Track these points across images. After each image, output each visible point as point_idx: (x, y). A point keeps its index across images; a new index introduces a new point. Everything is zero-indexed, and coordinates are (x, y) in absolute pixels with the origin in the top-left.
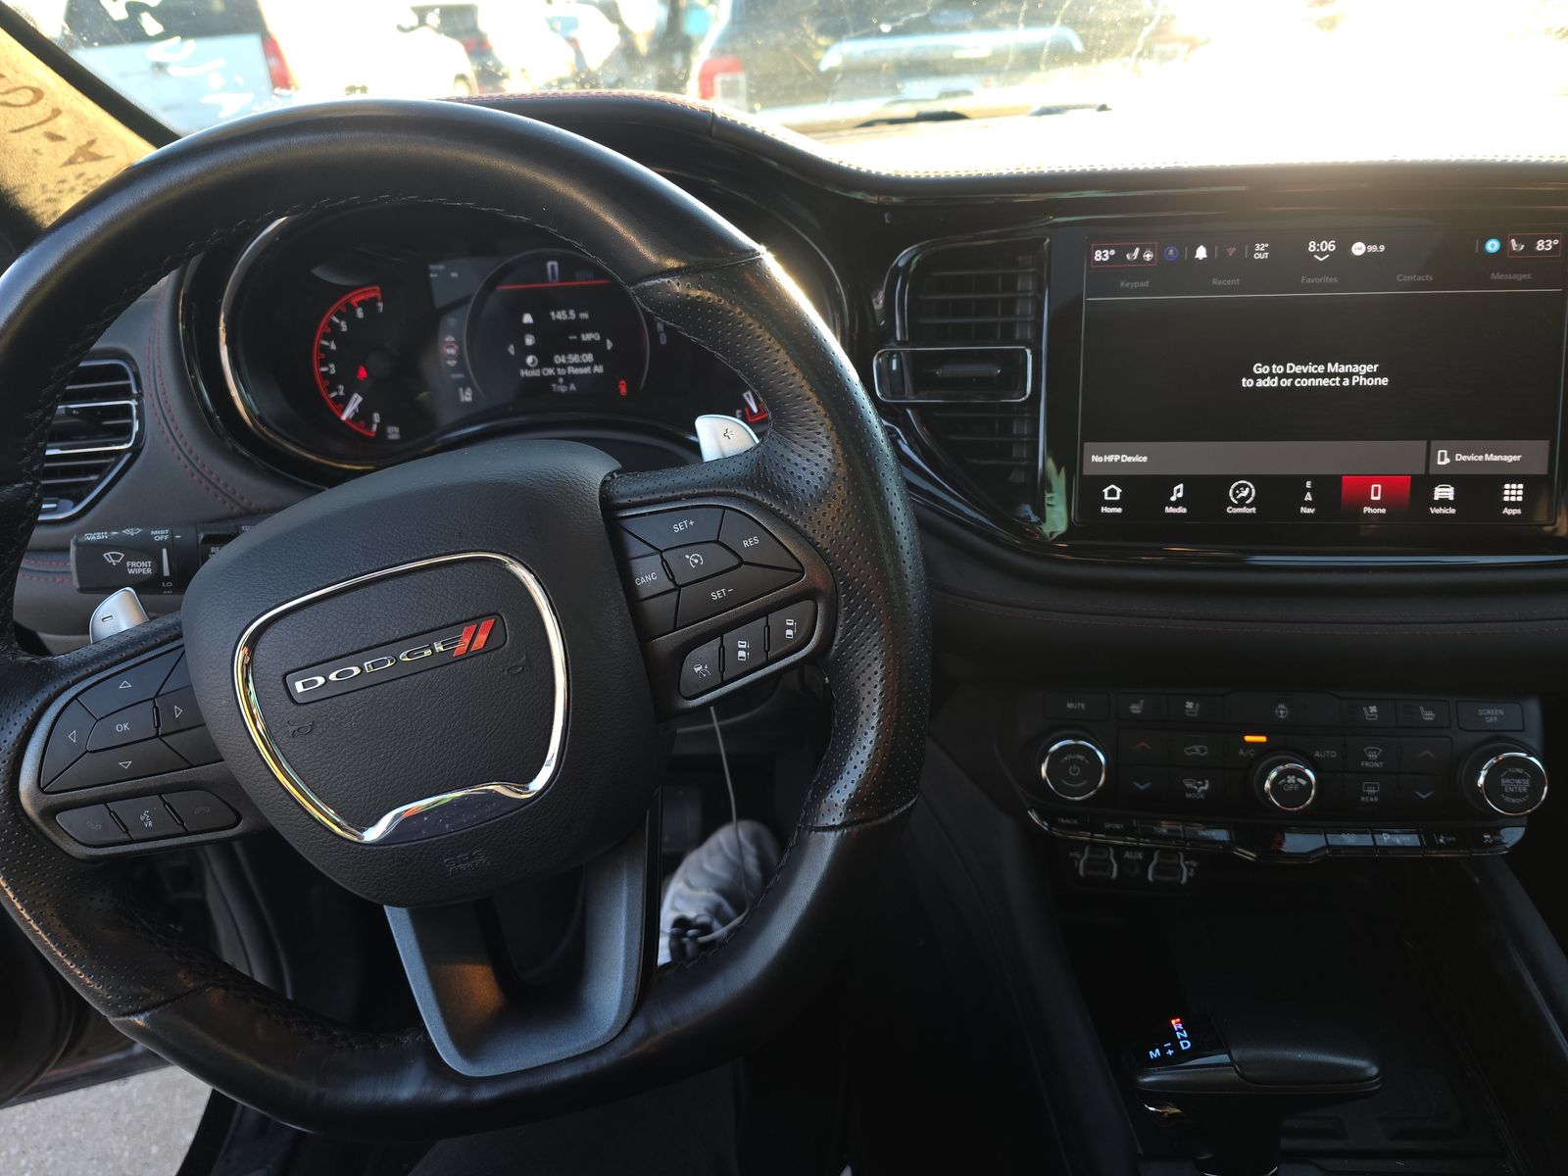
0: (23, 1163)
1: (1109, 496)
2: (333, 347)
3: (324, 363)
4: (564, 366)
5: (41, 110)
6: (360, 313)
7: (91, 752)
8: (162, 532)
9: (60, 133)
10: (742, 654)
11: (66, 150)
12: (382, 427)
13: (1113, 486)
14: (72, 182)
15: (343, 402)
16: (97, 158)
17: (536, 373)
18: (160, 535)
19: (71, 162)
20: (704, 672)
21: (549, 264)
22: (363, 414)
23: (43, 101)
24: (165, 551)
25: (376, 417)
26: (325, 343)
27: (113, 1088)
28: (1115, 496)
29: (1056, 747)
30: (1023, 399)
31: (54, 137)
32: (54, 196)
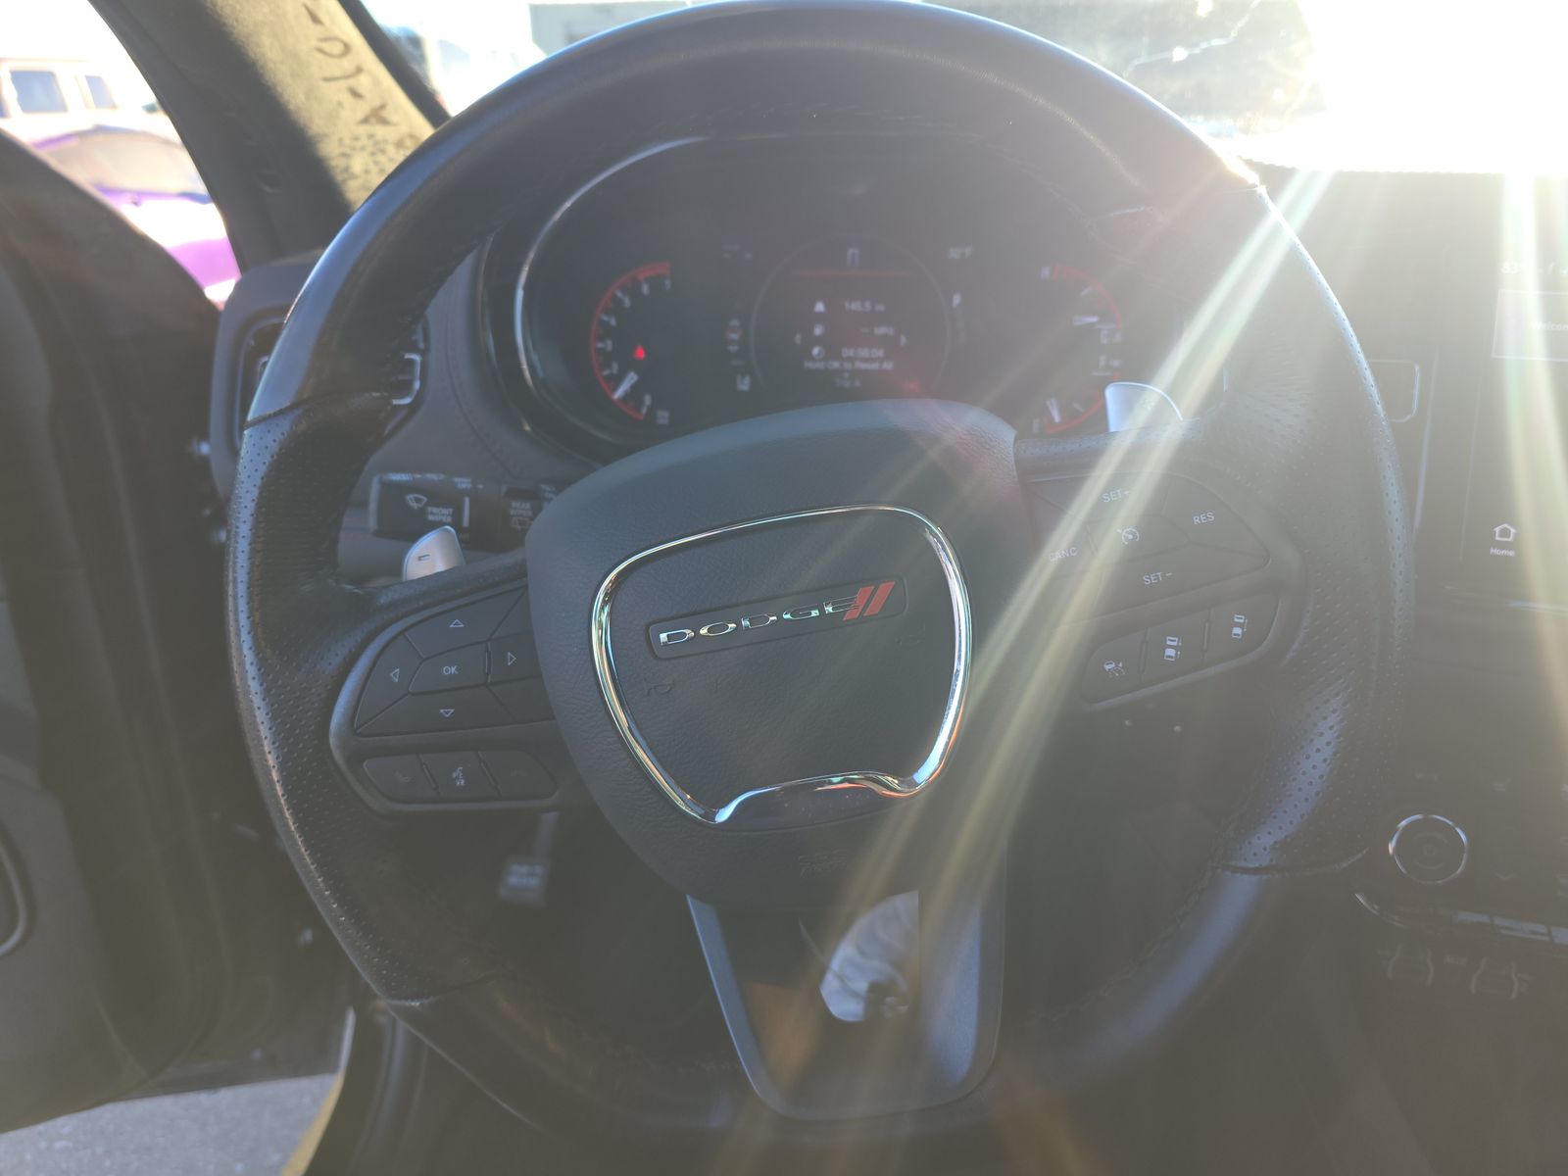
0: (107, 1164)
1: (1501, 536)
2: (613, 322)
3: (601, 338)
4: (851, 360)
5: (348, 64)
6: (645, 289)
7: (413, 694)
8: (465, 480)
9: (360, 90)
10: (1170, 652)
11: (363, 108)
12: (652, 409)
13: (1505, 525)
14: (364, 141)
15: (617, 381)
16: (384, 122)
17: (820, 365)
18: (463, 483)
19: (366, 121)
20: (1119, 672)
21: (851, 251)
22: (635, 394)
23: (350, 57)
24: (467, 501)
25: (648, 400)
26: (605, 318)
27: (203, 1098)
28: (1509, 537)
29: (1404, 823)
30: (1409, 417)
31: (356, 94)
32: (347, 151)
